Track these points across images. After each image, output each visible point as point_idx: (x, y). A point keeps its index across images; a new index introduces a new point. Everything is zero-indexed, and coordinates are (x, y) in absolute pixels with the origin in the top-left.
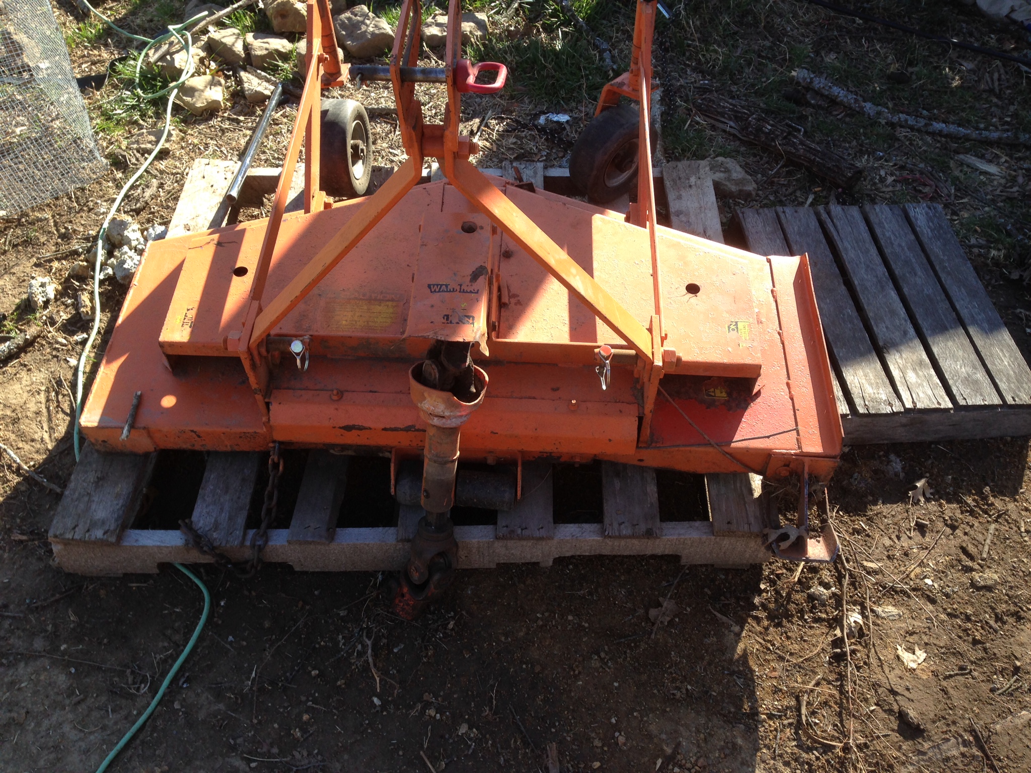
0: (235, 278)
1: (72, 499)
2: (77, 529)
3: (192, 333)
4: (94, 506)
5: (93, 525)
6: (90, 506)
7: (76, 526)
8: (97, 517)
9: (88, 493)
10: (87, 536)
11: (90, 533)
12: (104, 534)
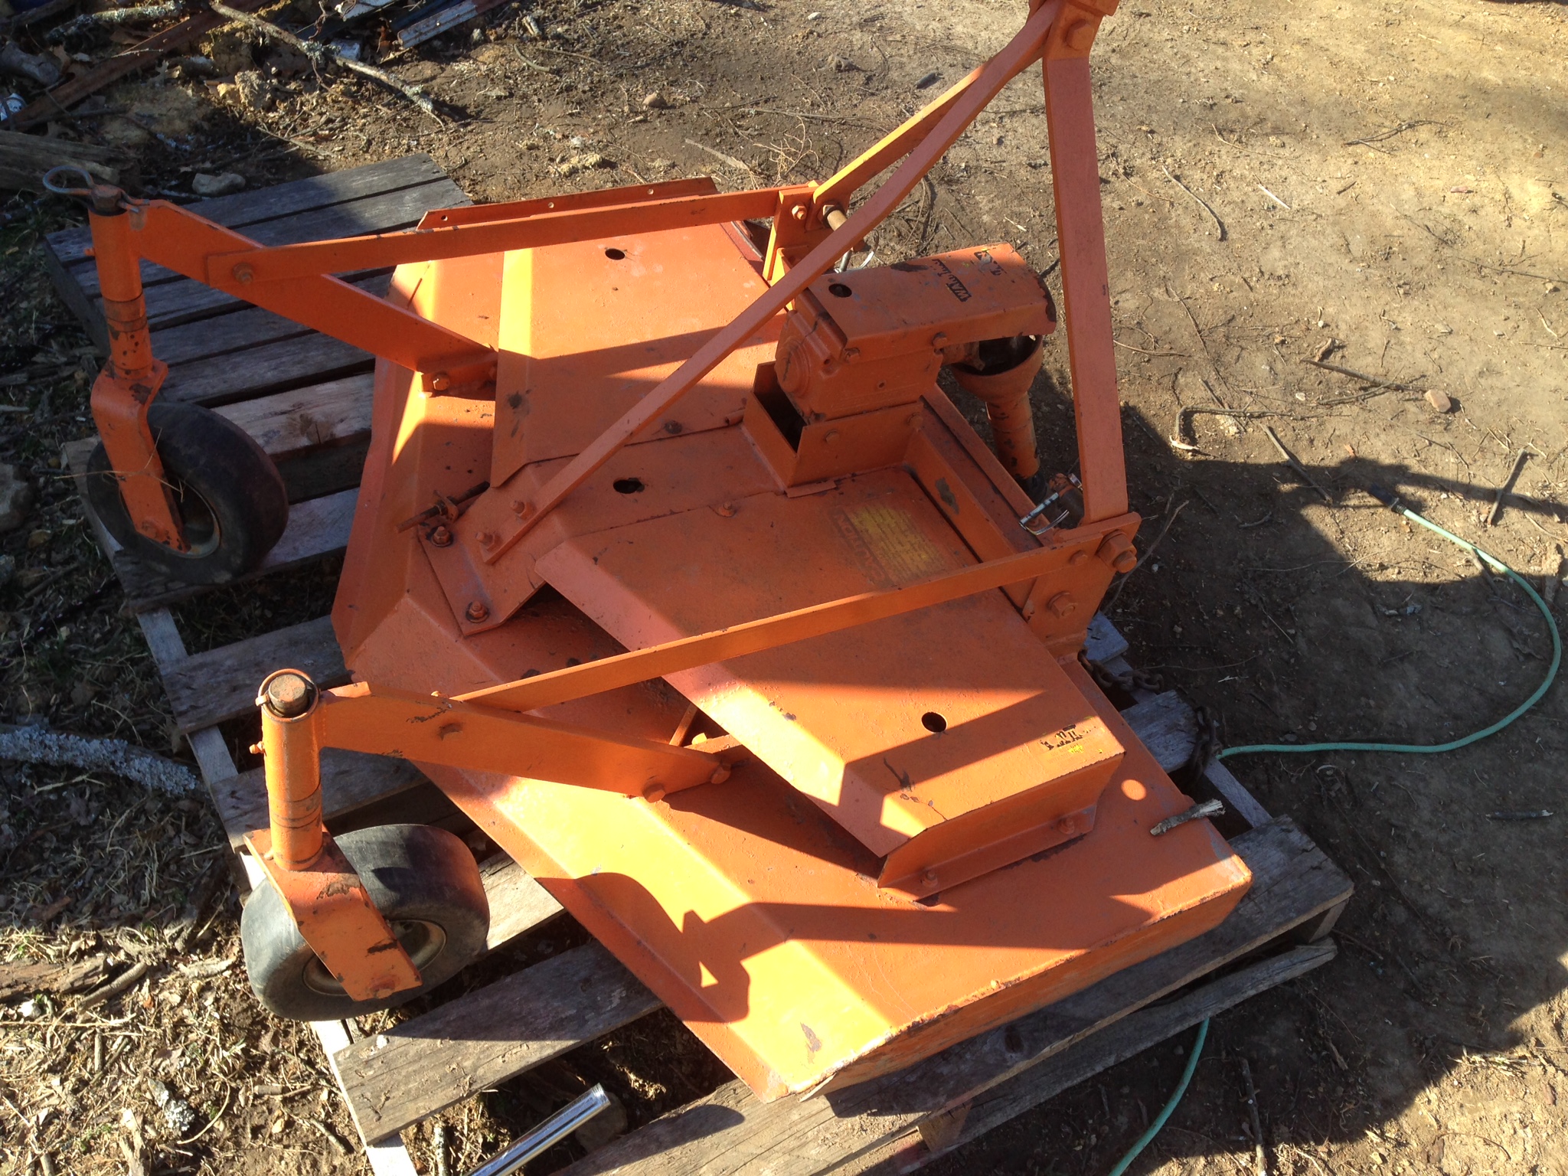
0: (950, 724)
1: (1293, 903)
2: (1316, 864)
3: (1081, 718)
4: (1276, 872)
5: (1293, 852)
6: (1280, 875)
7: (1314, 868)
8: (1282, 856)
9: (1269, 893)
10: (1310, 847)
11: (1305, 847)
12: (1289, 831)
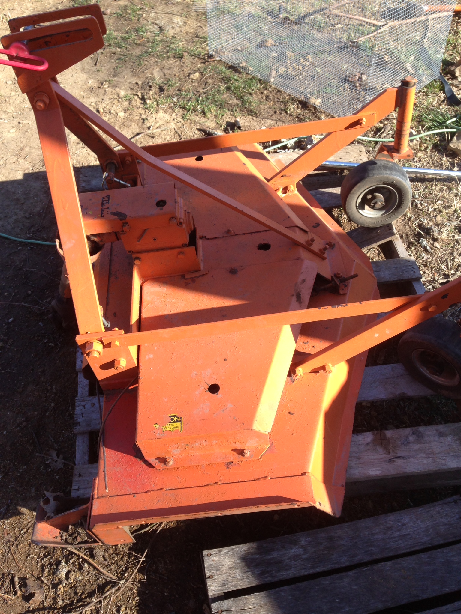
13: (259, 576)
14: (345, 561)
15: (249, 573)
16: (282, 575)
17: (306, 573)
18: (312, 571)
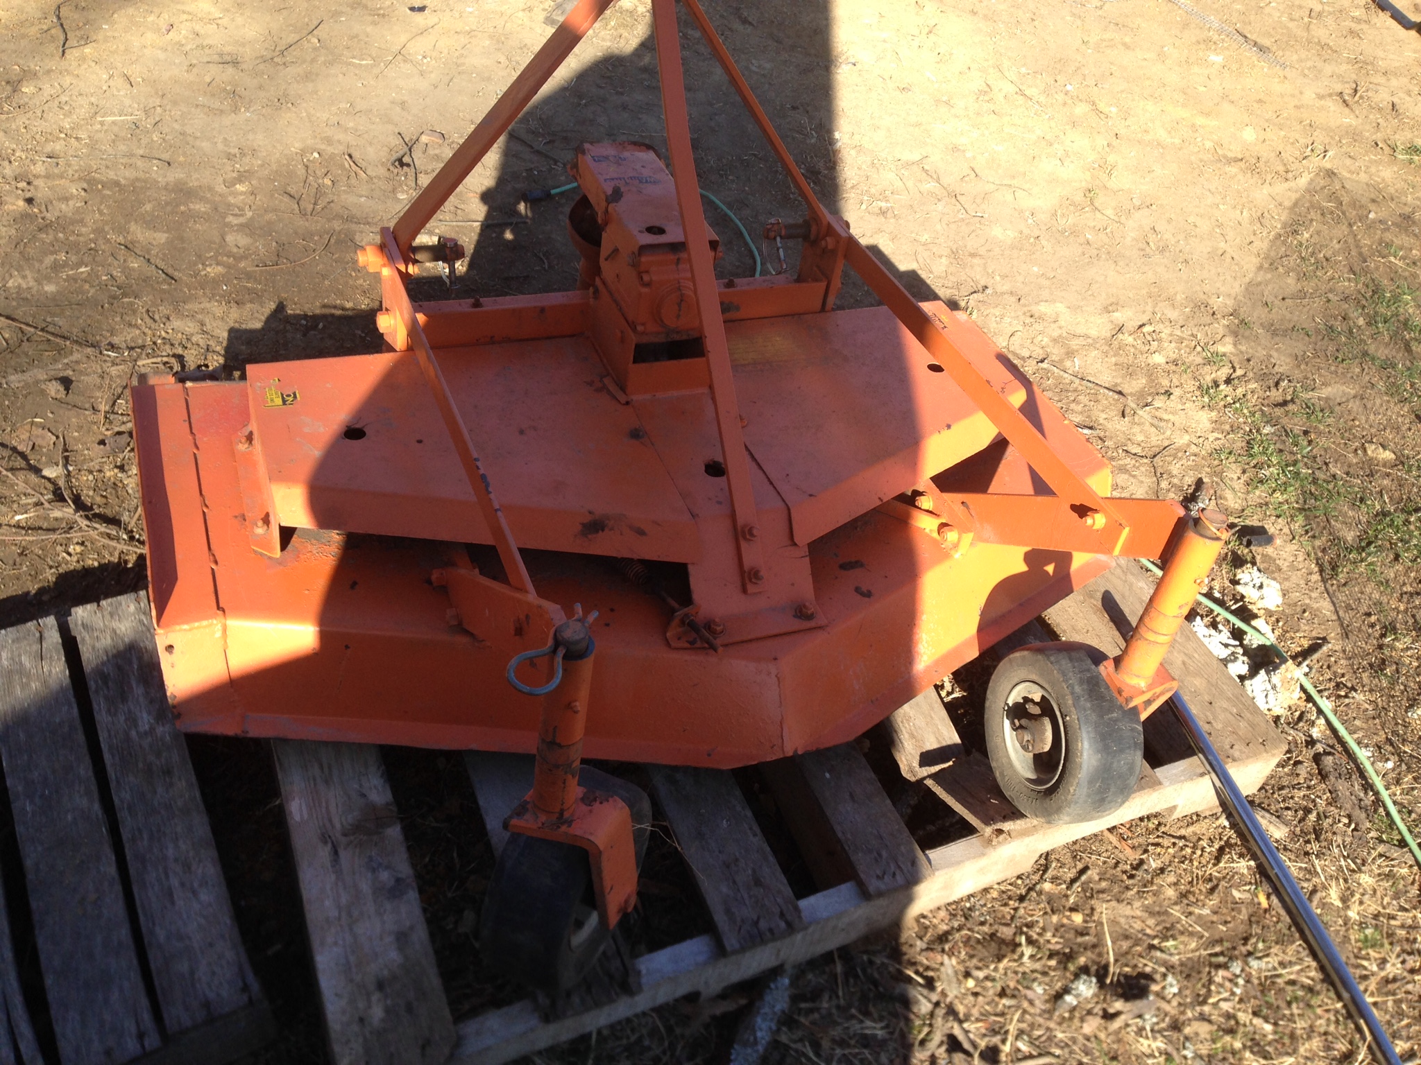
13: (100, 673)
14: (121, 797)
15: (105, 658)
16: (99, 705)
17: (101, 739)
18: (104, 747)
